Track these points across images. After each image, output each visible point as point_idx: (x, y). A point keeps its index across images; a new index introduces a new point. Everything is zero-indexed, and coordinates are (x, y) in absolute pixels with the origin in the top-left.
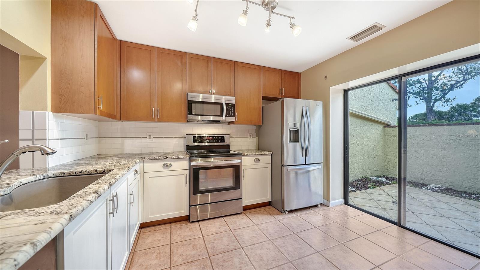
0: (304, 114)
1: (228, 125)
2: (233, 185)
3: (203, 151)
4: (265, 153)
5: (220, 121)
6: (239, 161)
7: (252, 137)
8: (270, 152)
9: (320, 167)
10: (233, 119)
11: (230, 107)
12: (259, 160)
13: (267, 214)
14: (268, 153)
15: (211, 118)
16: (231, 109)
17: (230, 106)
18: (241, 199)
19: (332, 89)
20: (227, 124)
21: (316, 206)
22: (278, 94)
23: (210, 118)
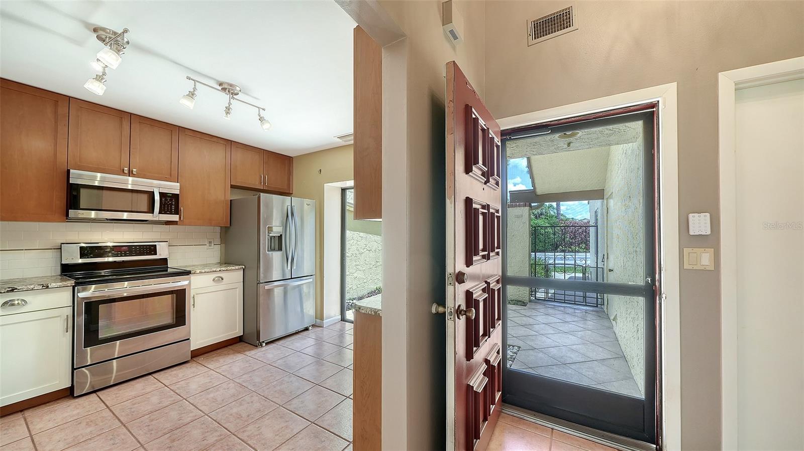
0: (289, 216)
1: (165, 226)
2: (173, 320)
3: (103, 272)
4: (233, 268)
5: (146, 221)
6: (186, 283)
7: (213, 244)
8: (241, 266)
9: (311, 280)
10: (175, 218)
11: (169, 199)
12: (222, 279)
13: (233, 353)
14: (237, 267)
15: (125, 216)
16: (170, 203)
17: (169, 196)
18: (189, 339)
19: (327, 186)
20: (163, 224)
21: (307, 329)
22: (257, 183)
23: (123, 215)
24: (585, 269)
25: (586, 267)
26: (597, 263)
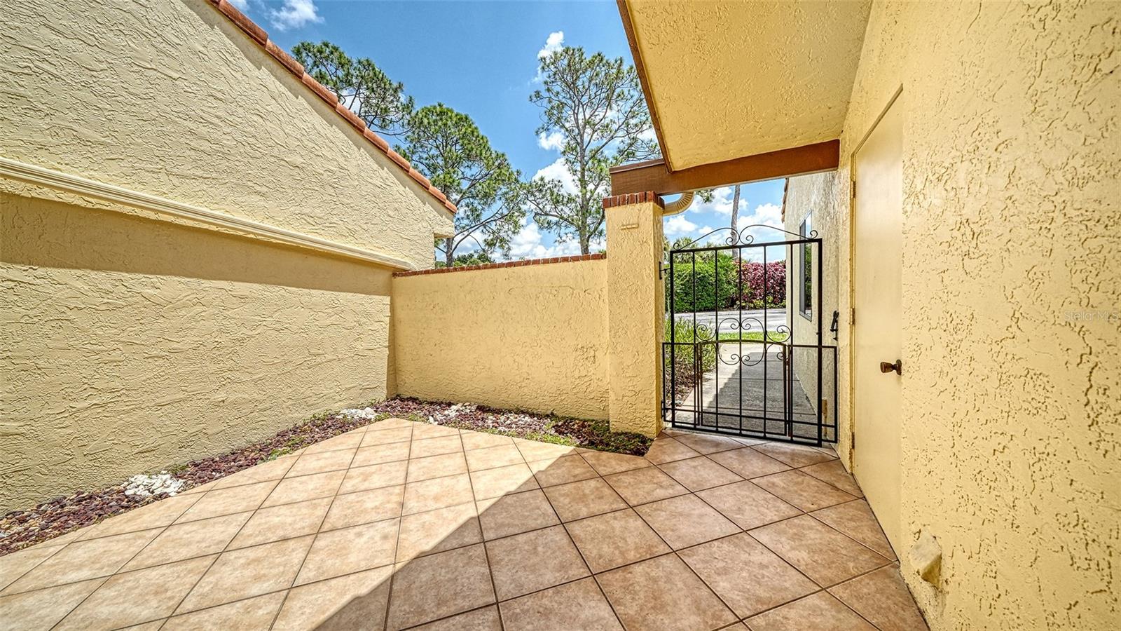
24: (791, 352)
25: (791, 346)
26: (820, 334)
